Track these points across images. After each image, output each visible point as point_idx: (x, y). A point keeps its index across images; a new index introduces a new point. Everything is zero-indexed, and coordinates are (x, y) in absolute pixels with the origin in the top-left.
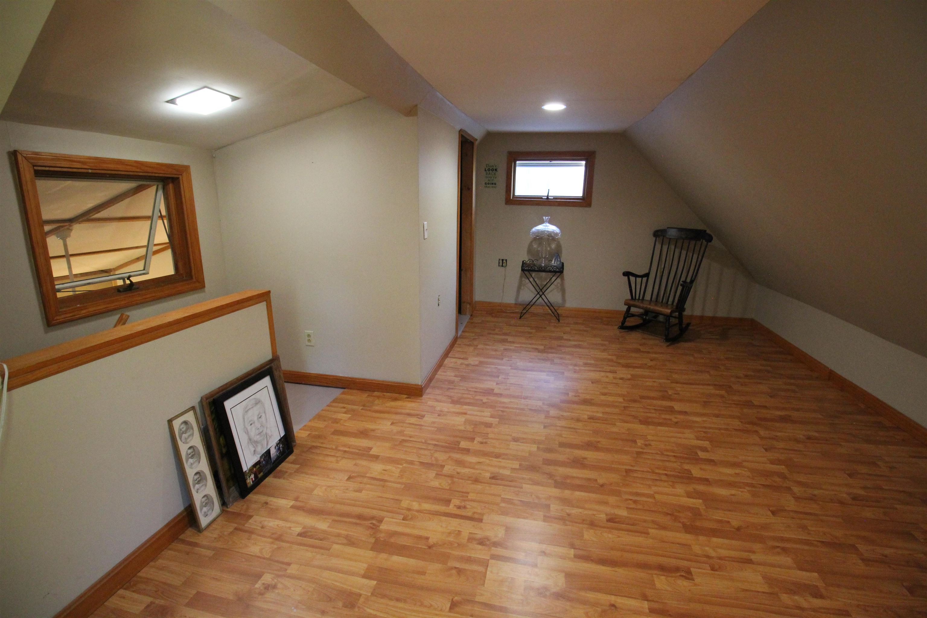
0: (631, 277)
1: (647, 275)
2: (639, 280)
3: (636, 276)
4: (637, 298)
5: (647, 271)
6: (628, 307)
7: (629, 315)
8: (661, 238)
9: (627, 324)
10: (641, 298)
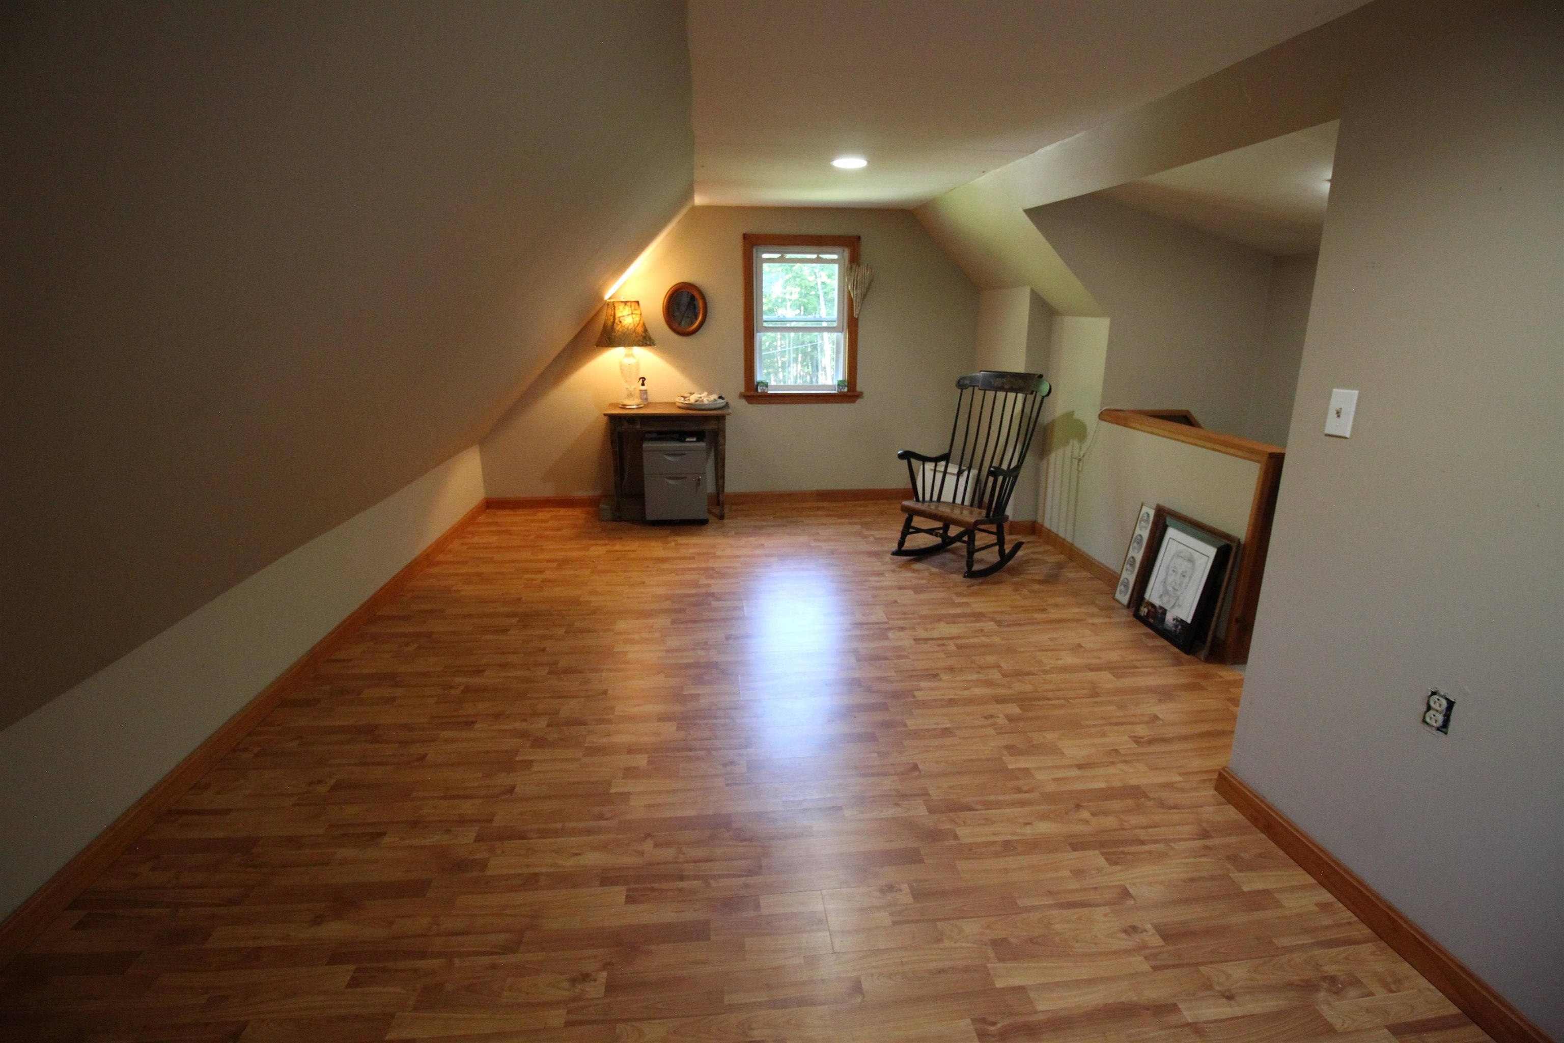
0: (913, 461)
1: (946, 457)
2: (929, 466)
3: (924, 459)
4: (927, 497)
5: (947, 451)
6: (909, 515)
7: (911, 530)
8: (971, 389)
9: (908, 545)
10: (935, 498)
